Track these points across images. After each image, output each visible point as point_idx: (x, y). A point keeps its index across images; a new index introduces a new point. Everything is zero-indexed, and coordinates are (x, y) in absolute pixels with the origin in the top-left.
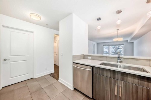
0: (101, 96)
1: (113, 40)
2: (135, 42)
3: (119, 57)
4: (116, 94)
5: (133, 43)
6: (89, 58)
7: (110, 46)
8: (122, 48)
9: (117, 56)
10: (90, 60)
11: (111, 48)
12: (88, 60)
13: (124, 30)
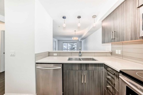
0: (71, 89)
1: (72, 38)
2: (83, 41)
3: (80, 52)
4: (83, 82)
5: (81, 42)
6: (55, 54)
7: (68, 44)
8: (75, 46)
9: (79, 51)
10: (56, 57)
11: (69, 45)
12: (54, 57)
13: (78, 32)
